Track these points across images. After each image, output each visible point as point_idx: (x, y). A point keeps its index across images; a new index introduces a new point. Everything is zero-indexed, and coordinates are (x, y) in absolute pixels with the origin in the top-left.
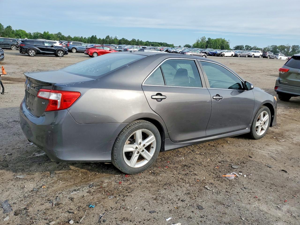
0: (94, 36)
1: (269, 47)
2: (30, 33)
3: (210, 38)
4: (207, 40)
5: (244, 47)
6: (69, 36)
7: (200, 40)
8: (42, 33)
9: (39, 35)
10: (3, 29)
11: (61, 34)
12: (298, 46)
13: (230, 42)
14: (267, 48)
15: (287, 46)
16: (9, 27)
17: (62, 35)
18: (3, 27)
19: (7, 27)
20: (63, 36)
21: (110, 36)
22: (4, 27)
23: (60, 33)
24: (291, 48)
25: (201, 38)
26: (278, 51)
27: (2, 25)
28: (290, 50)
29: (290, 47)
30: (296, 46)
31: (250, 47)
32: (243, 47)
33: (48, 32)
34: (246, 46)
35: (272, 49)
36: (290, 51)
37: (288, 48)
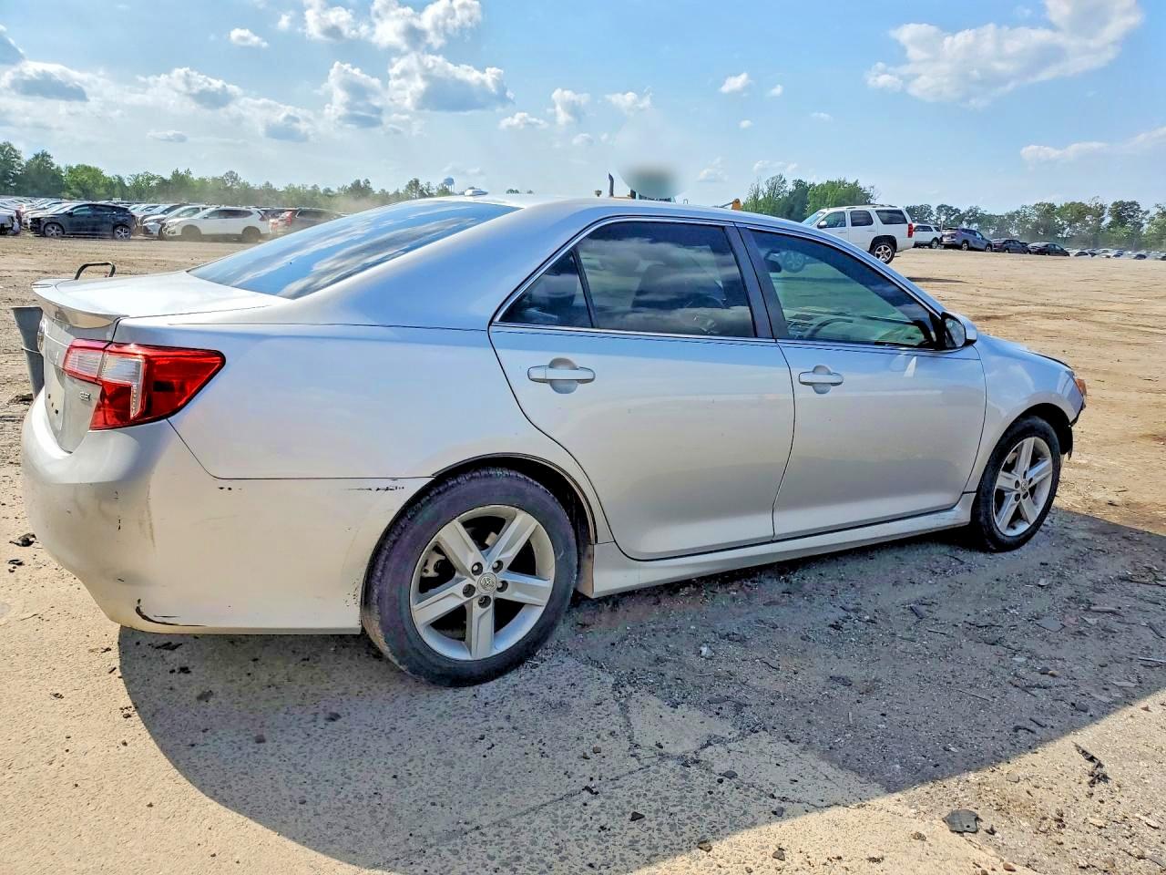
0: (362, 184)
1: (1027, 210)
2: (120, 178)
3: (800, 181)
4: (790, 187)
5: (935, 213)
6: (268, 184)
7: (766, 190)
8: (168, 176)
9: (153, 183)
10: (20, 165)
11: (236, 179)
12: (1134, 203)
13: (875, 196)
14: (1018, 212)
15: (1094, 204)
16: (43, 158)
17: (242, 181)
18: (19, 158)
19: (37, 157)
20: (244, 184)
21: (423, 183)
22: (22, 155)
23: (232, 176)
24: (1107, 211)
25: (768, 181)
26: (1060, 223)
27: (15, 151)
28: (1103, 220)
29: (1102, 207)
30: (1129, 204)
31: (957, 211)
32: (931, 213)
33: (188, 172)
34: (942, 206)
35: (1038, 216)
36: (1103, 224)
37: (1098, 212)
